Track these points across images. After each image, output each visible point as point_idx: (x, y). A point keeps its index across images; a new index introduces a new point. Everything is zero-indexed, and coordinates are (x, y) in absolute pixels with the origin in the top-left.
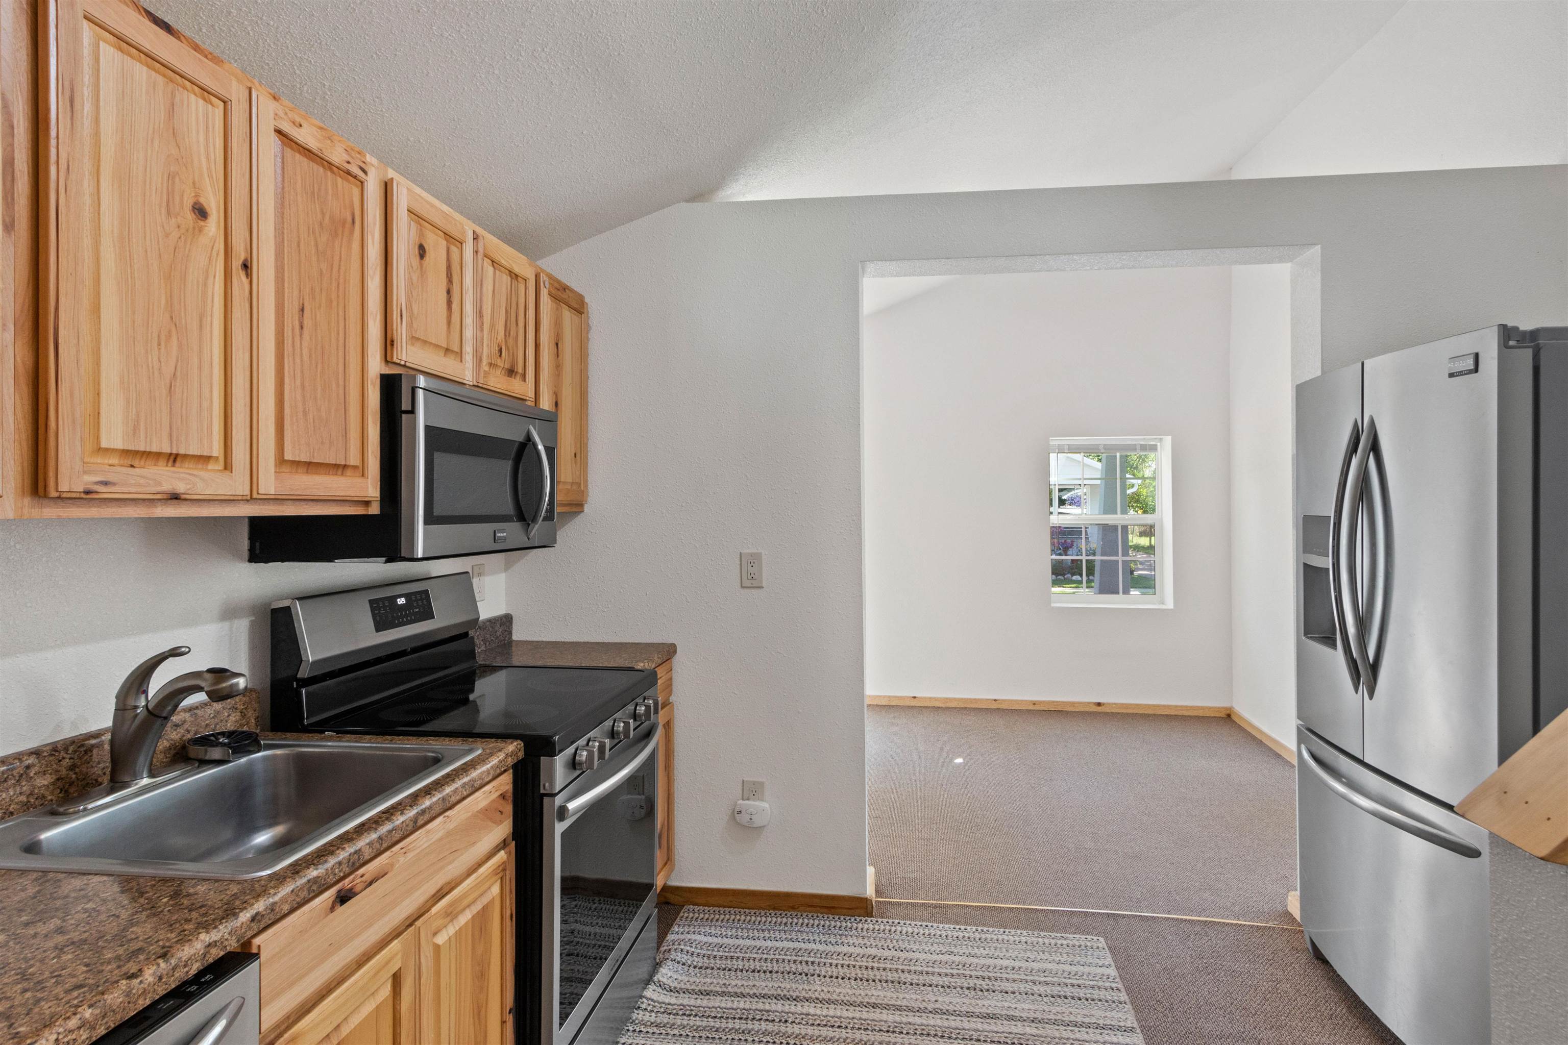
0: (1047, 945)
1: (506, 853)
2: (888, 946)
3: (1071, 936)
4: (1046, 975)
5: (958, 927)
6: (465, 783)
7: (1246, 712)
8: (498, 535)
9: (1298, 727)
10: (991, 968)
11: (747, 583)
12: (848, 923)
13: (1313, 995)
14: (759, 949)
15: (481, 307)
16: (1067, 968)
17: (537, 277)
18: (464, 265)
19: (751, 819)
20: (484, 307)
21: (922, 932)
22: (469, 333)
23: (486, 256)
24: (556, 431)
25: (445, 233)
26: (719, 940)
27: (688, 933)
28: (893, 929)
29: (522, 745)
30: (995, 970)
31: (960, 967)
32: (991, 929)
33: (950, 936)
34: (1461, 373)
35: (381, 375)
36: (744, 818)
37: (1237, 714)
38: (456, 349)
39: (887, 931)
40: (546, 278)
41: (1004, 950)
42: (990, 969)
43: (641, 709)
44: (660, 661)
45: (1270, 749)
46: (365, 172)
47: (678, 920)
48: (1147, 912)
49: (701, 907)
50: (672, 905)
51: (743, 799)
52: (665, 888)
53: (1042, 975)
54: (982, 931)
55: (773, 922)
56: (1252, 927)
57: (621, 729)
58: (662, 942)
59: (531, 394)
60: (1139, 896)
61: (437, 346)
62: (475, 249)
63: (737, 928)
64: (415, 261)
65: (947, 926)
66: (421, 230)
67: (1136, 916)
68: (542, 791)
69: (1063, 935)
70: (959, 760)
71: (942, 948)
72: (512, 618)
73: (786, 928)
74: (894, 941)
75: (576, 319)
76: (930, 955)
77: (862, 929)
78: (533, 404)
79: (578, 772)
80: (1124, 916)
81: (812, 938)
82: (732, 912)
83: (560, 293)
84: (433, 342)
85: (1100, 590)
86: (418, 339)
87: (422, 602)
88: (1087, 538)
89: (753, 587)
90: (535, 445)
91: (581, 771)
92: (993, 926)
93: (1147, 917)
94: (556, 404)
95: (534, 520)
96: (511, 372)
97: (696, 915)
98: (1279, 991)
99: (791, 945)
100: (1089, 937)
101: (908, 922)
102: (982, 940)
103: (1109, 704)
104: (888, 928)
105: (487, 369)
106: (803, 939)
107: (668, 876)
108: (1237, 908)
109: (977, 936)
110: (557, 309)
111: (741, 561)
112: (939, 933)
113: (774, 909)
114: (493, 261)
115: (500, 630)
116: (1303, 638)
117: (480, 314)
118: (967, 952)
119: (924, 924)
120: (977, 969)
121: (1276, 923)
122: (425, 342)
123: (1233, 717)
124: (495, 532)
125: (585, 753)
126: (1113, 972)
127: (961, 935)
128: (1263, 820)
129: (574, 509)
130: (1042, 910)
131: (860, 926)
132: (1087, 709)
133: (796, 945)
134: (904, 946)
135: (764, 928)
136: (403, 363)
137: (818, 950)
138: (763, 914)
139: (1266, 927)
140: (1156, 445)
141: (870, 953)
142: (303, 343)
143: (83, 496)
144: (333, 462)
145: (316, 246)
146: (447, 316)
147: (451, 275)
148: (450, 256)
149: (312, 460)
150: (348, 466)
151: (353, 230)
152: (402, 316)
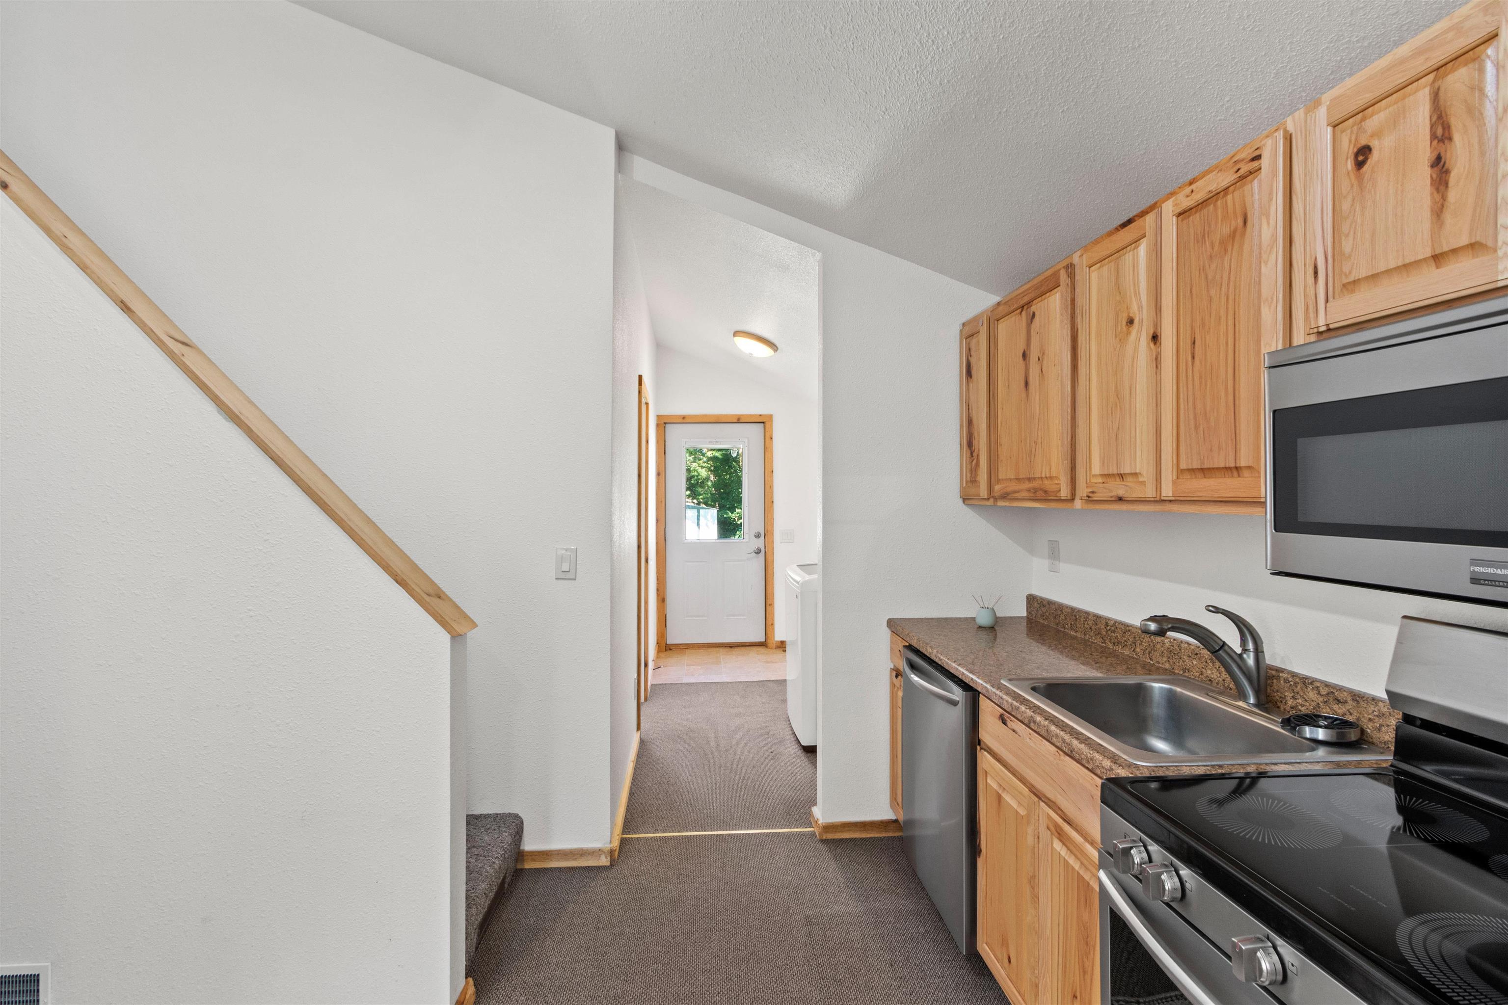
38: (1467, 239)
46: (1259, 157)
61: (1407, 267)
64: (1348, 179)
66: (1361, 126)
84: (1392, 266)
86: (1355, 282)
122: (1374, 276)
142: (1194, 369)
143: (1087, 498)
144: (1222, 465)
145: (1206, 277)
146: (1434, 202)
147: (1447, 127)
148: (1442, 102)
149: (1203, 467)
150: (1240, 467)
151: (1245, 230)
152: (1316, 273)
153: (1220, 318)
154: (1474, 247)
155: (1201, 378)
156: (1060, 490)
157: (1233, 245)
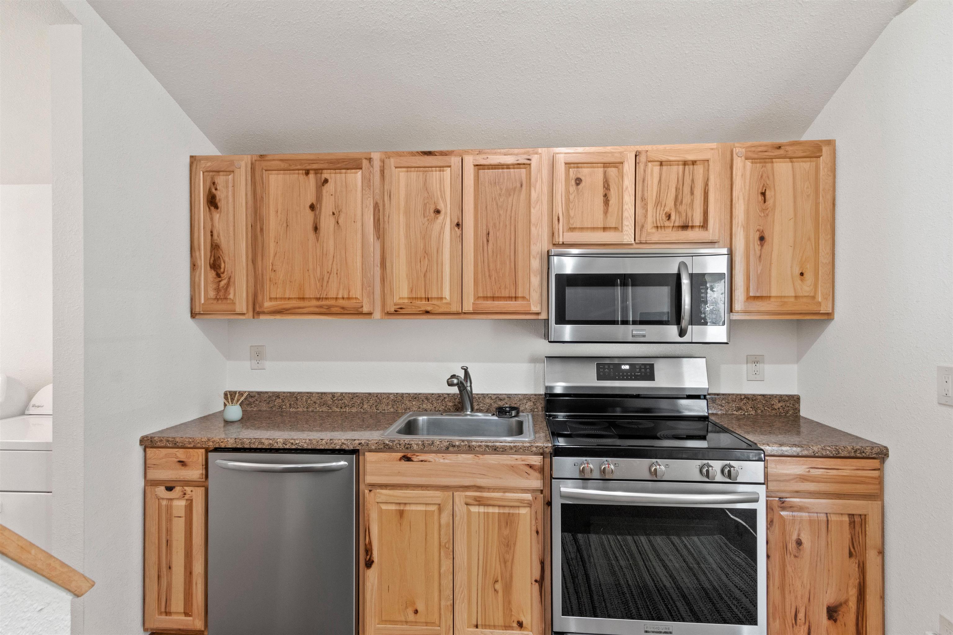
1: (532, 496)
8: (634, 332)
15: (643, 194)
18: (624, 175)
20: (647, 194)
22: (627, 213)
23: (650, 161)
25: (602, 164)
29: (550, 446)
38: (615, 225)
40: (739, 150)
46: (530, 160)
59: (713, 237)
61: (593, 228)
62: (638, 161)
64: (573, 189)
66: (578, 170)
72: (800, 399)
83: (767, 154)
84: (589, 226)
86: (575, 228)
87: (645, 370)
94: (762, 238)
96: (684, 227)
105: (652, 230)
110: (764, 167)
114: (661, 162)
115: (780, 405)
117: (643, 199)
122: (583, 228)
129: (823, 317)
136: (561, 243)
142: (489, 247)
143: (395, 312)
144: (507, 296)
145: (497, 204)
146: (604, 209)
147: (608, 185)
148: (607, 175)
149: (494, 296)
150: (518, 297)
151: (522, 189)
152: (559, 220)
153: (506, 226)
154: (616, 229)
155: (493, 252)
156: (362, 307)
157: (514, 194)
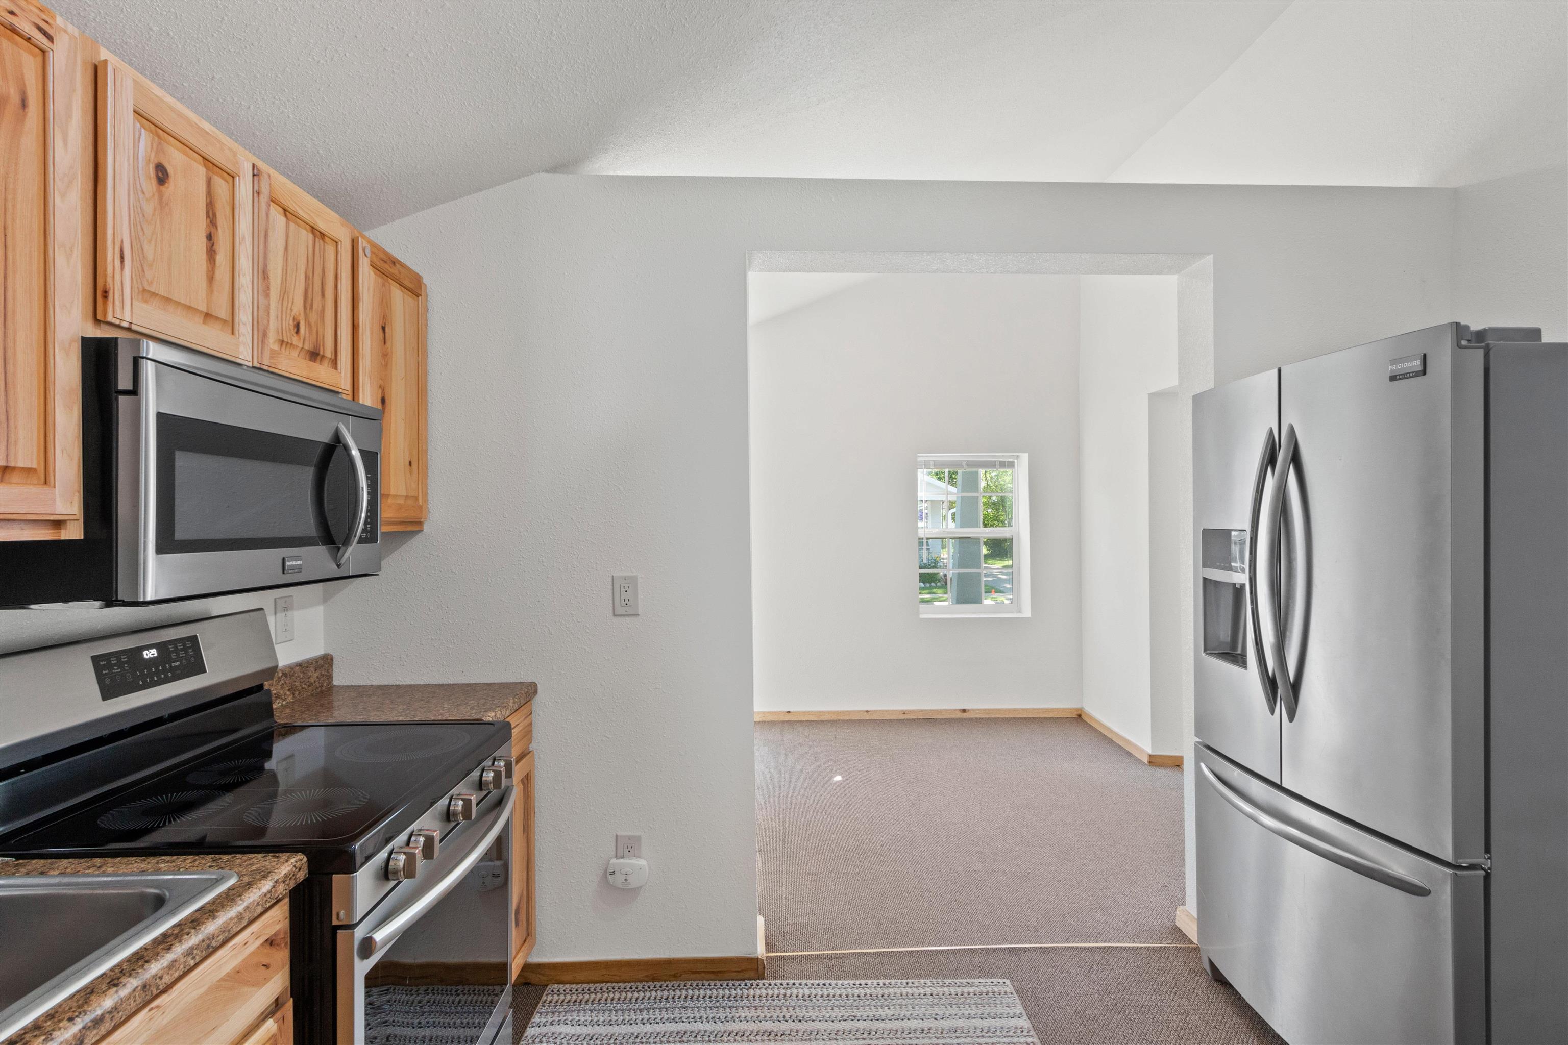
0: (953, 995)
1: (276, 1021)
2: (784, 1017)
3: (976, 981)
4: (958, 1035)
5: (858, 982)
6: (192, 949)
7: (1097, 712)
8: (288, 563)
9: (1195, 745)
10: (899, 1033)
11: (620, 610)
12: (738, 990)
13: (1223, 1026)
14: (637, 1037)
15: (265, 265)
16: (978, 1023)
17: (354, 243)
18: (237, 205)
19: (626, 880)
20: (271, 266)
21: (820, 993)
22: (245, 297)
23: (273, 200)
24: (381, 430)
25: (204, 158)
26: (589, 1030)
27: (552, 1024)
28: (788, 992)
29: (305, 859)
30: (904, 1035)
31: (865, 1036)
32: (893, 982)
33: (850, 995)
34: (1404, 376)
35: (83, 339)
36: (618, 879)
37: (1086, 713)
38: (223, 313)
39: (781, 997)
40: (365, 244)
41: (910, 1007)
42: (898, 1036)
43: (489, 776)
44: (516, 707)
45: (1121, 748)
46: (50, 38)
47: (540, 1006)
48: (1046, 942)
49: (568, 986)
50: (533, 985)
51: (616, 857)
52: (527, 968)
53: (954, 1035)
54: (884, 984)
55: (652, 998)
56: (1148, 949)
57: (460, 808)
58: (520, 1039)
59: (345, 384)
60: (1035, 924)
61: (189, 308)
62: (256, 188)
63: (610, 1011)
64: (150, 185)
65: (846, 982)
66: (160, 144)
67: (1037, 948)
68: (335, 922)
69: (968, 980)
70: (838, 778)
71: (843, 1013)
72: (332, 659)
73: (668, 1005)
74: (791, 1009)
75: (410, 300)
76: (831, 1023)
77: (754, 997)
78: (350, 398)
79: (393, 883)
80: (1025, 950)
81: (698, 1016)
82: (605, 989)
83: (386, 266)
84: (183, 302)
85: (957, 600)
86: (154, 295)
87: (186, 652)
88: (928, 549)
89: (627, 615)
90: (346, 448)
91: (395, 882)
92: (894, 977)
93: (1047, 948)
94: (383, 401)
95: (347, 542)
96: (314, 355)
97: (562, 997)
98: (1190, 1026)
99: (673, 1027)
100: (995, 980)
101: (804, 982)
102: (886, 997)
103: (973, 710)
104: (782, 991)
105: (276, 347)
106: (688, 1018)
107: (528, 954)
108: (1130, 928)
109: (880, 991)
110: (384, 285)
111: (613, 586)
112: (838, 992)
113: (653, 980)
114: (285, 210)
115: (316, 675)
116: (1203, 655)
117: (264, 275)
118: (871, 1014)
119: (822, 982)
120: (885, 1036)
121: (1170, 942)
122: (167, 300)
123: (1083, 717)
124: (284, 559)
125: (403, 857)
126: (1024, 1022)
127: (862, 992)
128: (1131, 823)
129: (410, 528)
130: (942, 951)
131: (752, 992)
132: (953, 716)
133: (681, 1027)
134: (802, 1015)
135: (642, 1007)
136: (125, 324)
137: (705, 1031)
138: (640, 988)
139: (1161, 947)
140: (1014, 462)
141: (764, 1028)
146: (208, 270)
147: (215, 215)
148: (212, 189)
152: (122, 258)
154: (224, 322)
